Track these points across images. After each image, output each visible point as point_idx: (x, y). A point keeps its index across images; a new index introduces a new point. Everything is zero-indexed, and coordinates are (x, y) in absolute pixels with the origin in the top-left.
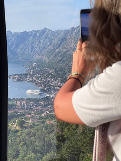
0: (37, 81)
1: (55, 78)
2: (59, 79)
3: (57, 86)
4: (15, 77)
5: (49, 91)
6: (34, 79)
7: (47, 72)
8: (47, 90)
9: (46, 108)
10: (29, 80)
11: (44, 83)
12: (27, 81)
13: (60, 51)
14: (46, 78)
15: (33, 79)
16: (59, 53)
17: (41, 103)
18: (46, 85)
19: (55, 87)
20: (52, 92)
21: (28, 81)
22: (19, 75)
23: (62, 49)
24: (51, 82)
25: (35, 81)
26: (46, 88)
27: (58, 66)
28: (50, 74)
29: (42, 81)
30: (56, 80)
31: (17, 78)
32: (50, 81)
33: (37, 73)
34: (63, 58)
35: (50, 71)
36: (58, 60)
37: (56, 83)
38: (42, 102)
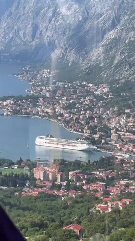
0: (67, 116)
1: (116, 109)
2: (128, 111)
3: (127, 131)
4: (5, 103)
5: (108, 144)
6: (57, 110)
7: (89, 93)
8: (103, 141)
9: (114, 186)
10: (43, 112)
11: (88, 123)
12: (40, 116)
13: (120, 38)
14: (91, 109)
15: (54, 109)
16: (116, 41)
17: (98, 173)
18: (96, 126)
19: (121, 133)
20: (118, 145)
21: (43, 114)
22: (17, 99)
23: (124, 33)
24: (109, 120)
25: (62, 115)
26: (96, 134)
27: (117, 78)
28: (99, 98)
29: (81, 117)
30: (119, 115)
31: (12, 108)
32: (104, 117)
33: (63, 95)
34: (129, 56)
35: (96, 90)
36: (116, 62)
37: (122, 123)
38: (100, 171)
